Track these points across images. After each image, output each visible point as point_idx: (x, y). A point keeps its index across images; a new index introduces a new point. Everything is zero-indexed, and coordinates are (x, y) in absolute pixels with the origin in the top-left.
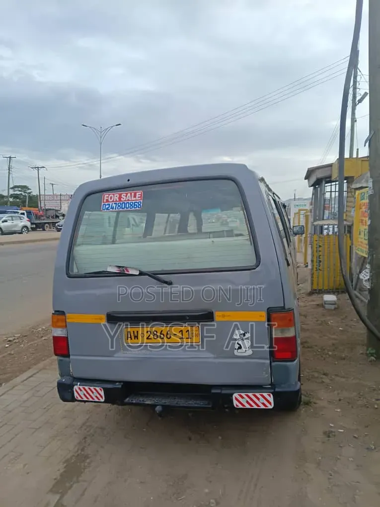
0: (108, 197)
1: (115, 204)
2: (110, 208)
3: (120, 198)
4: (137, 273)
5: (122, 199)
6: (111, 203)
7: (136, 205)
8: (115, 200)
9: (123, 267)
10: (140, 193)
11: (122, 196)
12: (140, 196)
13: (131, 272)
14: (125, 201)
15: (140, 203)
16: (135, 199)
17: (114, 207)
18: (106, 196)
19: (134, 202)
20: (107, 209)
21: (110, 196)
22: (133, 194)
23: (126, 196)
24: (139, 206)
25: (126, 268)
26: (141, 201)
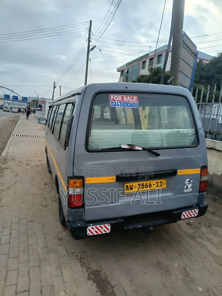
0: (114, 97)
1: (119, 102)
2: (116, 105)
3: (123, 99)
4: (141, 149)
5: (124, 100)
6: (117, 102)
7: (135, 105)
8: (119, 100)
9: (132, 145)
10: (136, 98)
11: (124, 98)
12: (136, 99)
13: (137, 148)
14: (126, 101)
15: (136, 104)
16: (133, 101)
17: (120, 105)
18: (112, 96)
19: (132, 103)
20: (114, 105)
21: (115, 96)
22: (131, 98)
23: (127, 98)
24: (137, 106)
25: (134, 146)
26: (137, 103)
